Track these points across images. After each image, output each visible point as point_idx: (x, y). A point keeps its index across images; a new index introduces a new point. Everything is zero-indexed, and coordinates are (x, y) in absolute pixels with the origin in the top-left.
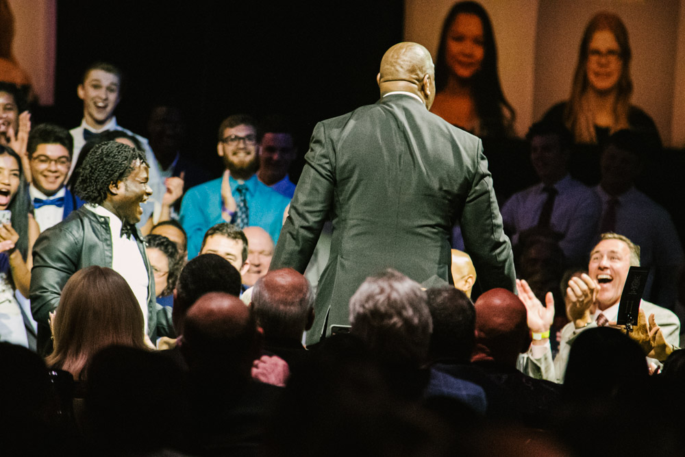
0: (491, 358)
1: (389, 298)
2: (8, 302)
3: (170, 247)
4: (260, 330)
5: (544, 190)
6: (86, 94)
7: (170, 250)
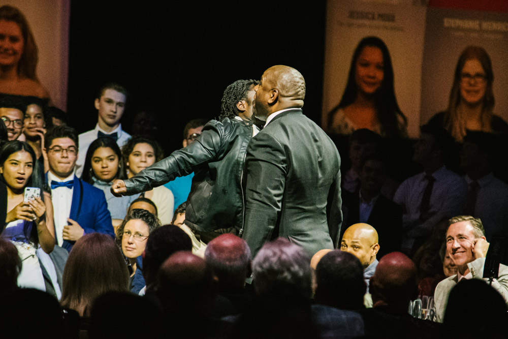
0: (386, 304)
1: (279, 259)
2: (31, 257)
3: (150, 218)
4: (216, 278)
5: (426, 178)
6: (100, 106)
7: (150, 220)
